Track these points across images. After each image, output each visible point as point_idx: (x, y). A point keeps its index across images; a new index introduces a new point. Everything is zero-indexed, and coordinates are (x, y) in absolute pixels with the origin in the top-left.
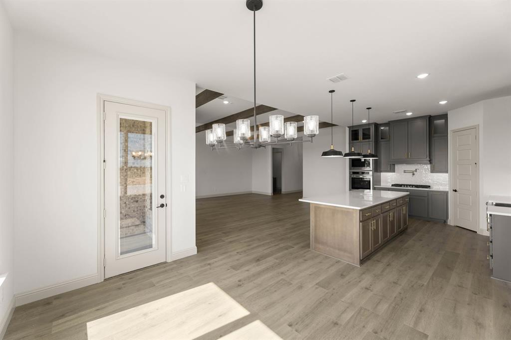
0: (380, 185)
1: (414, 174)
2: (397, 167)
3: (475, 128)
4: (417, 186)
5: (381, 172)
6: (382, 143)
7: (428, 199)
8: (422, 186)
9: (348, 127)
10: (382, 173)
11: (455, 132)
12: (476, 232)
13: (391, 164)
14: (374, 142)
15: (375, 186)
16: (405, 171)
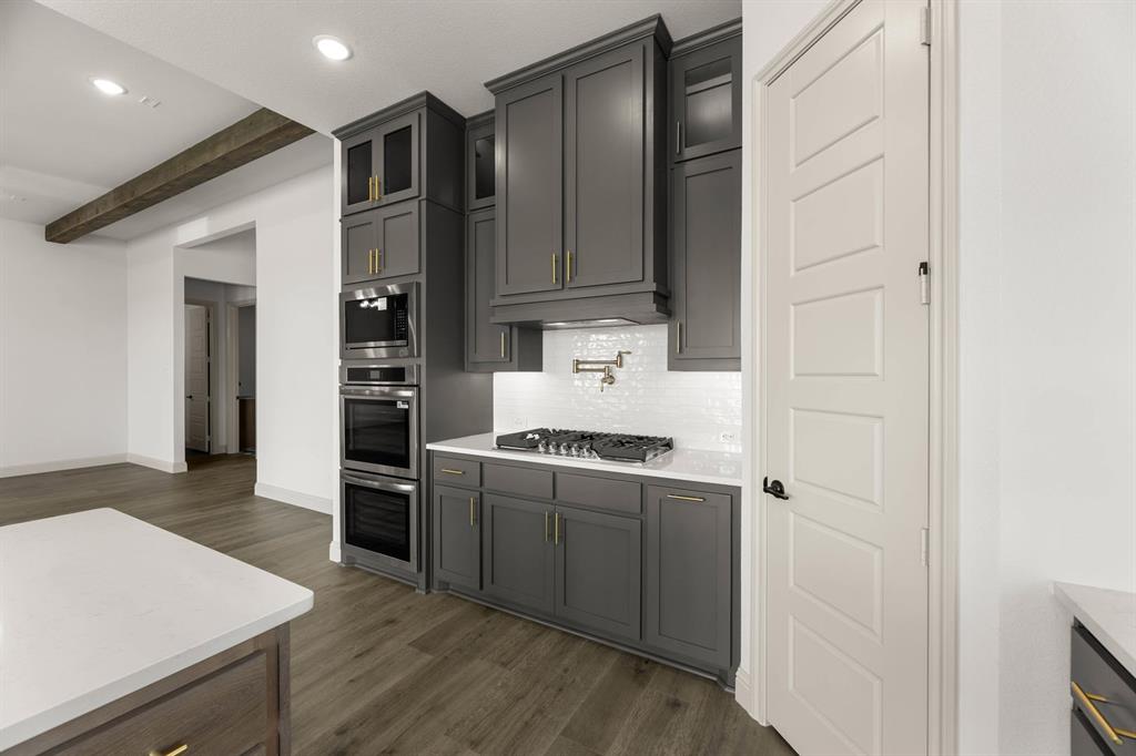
1: (610, 380)
2: (550, 342)
5: (475, 368)
6: (481, 216)
7: (643, 531)
9: (336, 134)
13: (511, 325)
14: (424, 204)
15: (429, 446)
16: (578, 362)
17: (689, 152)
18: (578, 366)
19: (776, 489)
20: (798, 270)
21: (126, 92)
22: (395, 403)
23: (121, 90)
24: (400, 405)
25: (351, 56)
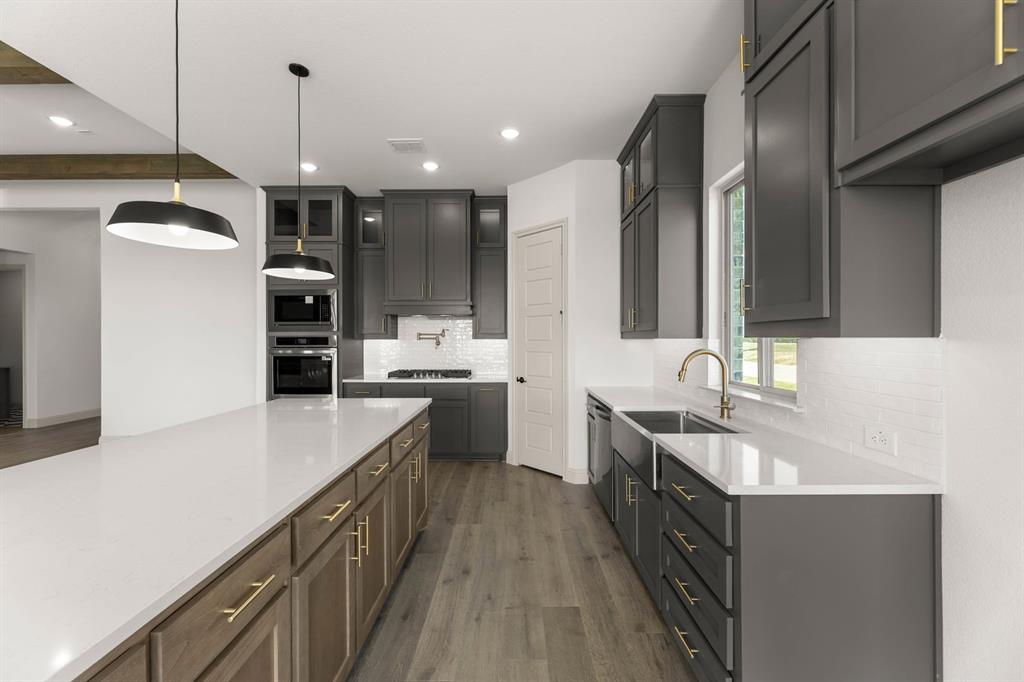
0: (361, 374)
1: (438, 343)
2: (403, 323)
3: (560, 226)
4: (446, 374)
5: (362, 337)
6: (366, 253)
7: (469, 406)
8: (456, 371)
9: (263, 188)
10: (365, 341)
11: (521, 236)
12: (561, 477)
13: (387, 316)
14: (341, 246)
15: (344, 381)
16: (420, 334)
17: (483, 245)
18: (420, 336)
19: (521, 380)
20: (529, 305)
21: (75, 124)
22: (320, 358)
23: (71, 124)
24: (324, 358)
25: (318, 169)
